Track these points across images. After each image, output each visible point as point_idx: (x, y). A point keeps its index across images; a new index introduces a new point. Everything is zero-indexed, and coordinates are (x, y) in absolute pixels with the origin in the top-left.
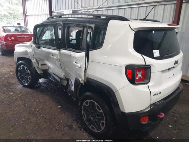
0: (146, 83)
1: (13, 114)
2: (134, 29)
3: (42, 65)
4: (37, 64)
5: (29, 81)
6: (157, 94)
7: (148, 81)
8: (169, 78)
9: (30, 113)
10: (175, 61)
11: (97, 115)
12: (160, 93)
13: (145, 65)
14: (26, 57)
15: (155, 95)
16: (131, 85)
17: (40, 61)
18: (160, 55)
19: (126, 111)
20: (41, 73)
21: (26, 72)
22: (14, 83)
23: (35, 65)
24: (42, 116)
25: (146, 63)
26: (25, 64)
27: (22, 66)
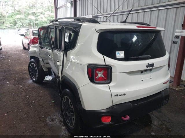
0: (107, 83)
1: (13, 103)
2: (98, 30)
3: (47, 63)
4: (43, 63)
5: (37, 77)
6: (120, 95)
7: (109, 81)
8: (142, 81)
9: (26, 104)
10: (148, 64)
11: (70, 111)
12: (124, 95)
13: (105, 65)
14: (36, 56)
15: (117, 95)
16: (91, 84)
17: (45, 60)
18: (125, 56)
19: (86, 109)
20: (47, 70)
21: (35, 69)
22: (27, 78)
23: (42, 63)
24: (35, 108)
25: (106, 63)
26: (35, 62)
27: (32, 64)
